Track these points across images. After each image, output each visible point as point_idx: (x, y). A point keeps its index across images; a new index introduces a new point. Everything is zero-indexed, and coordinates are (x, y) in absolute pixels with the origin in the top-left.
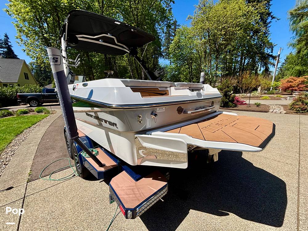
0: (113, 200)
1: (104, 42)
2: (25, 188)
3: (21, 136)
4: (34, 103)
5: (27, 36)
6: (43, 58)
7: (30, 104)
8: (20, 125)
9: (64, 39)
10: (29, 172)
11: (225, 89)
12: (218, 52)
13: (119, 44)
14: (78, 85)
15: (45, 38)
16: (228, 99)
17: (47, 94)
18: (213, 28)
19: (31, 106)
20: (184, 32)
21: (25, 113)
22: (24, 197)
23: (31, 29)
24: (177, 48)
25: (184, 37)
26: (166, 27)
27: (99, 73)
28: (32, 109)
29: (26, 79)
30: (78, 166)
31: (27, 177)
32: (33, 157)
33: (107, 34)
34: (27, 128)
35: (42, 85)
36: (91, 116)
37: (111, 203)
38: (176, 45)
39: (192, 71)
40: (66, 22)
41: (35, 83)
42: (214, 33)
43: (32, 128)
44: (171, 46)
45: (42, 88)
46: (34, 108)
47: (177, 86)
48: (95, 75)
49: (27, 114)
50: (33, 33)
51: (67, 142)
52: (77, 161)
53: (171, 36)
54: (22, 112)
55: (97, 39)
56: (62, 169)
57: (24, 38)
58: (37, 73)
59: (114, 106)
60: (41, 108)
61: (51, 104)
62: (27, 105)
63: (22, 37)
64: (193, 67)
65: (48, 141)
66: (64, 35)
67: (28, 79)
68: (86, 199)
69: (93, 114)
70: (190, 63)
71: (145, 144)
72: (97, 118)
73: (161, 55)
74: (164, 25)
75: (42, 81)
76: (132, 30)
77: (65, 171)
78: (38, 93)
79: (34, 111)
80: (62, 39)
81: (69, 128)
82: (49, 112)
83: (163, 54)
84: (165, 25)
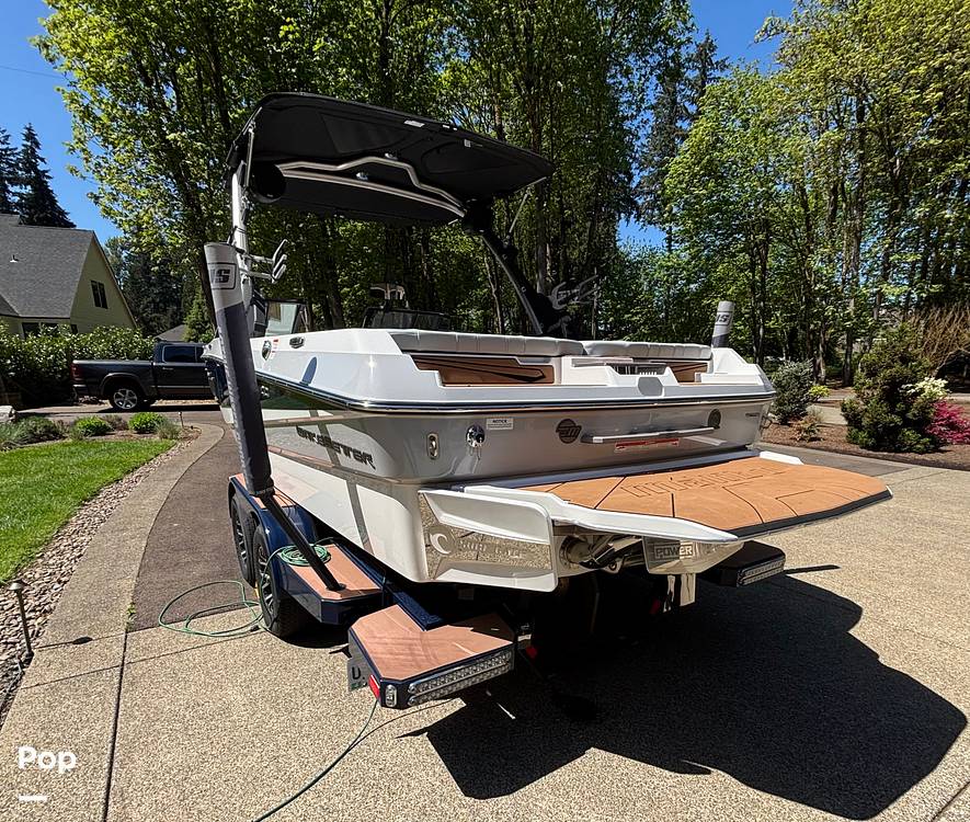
0: (359, 680)
1: (371, 179)
2: (122, 644)
3: (94, 507)
4: (126, 397)
5: (105, 140)
6: (159, 228)
7: (112, 403)
8: (88, 472)
9: (242, 183)
10: (129, 606)
11: (889, 366)
12: (899, 188)
13: (425, 187)
14: (276, 341)
15: (169, 147)
16: (902, 414)
17: (168, 364)
18: (883, 75)
19: (116, 409)
20: (741, 99)
21: (100, 431)
22: (123, 665)
23: (120, 113)
24: (704, 175)
25: (738, 123)
26: (658, 77)
27: (361, 287)
28: (120, 420)
29: (97, 304)
30: (269, 600)
31: (123, 617)
32: (135, 568)
33: (383, 157)
34: (110, 483)
35: (149, 331)
36: (311, 436)
37: (353, 687)
38: (699, 163)
39: (763, 280)
40: (251, 130)
41: (128, 322)
42: (887, 98)
43: (124, 484)
44: (677, 165)
45: (150, 342)
46: (126, 417)
47: (592, 353)
48: (347, 294)
49: (105, 434)
50: (130, 126)
51: (236, 527)
52: (266, 585)
53: (681, 118)
54: (90, 427)
55: (350, 173)
56: (221, 610)
57: (96, 148)
58: (133, 280)
59: (366, 405)
60: (148, 415)
61: (180, 403)
62: (101, 403)
63: (89, 146)
64: (771, 262)
65: (176, 528)
66: (240, 167)
67: (105, 306)
68: (287, 689)
69: (315, 430)
70: (756, 245)
71: (446, 518)
72: (326, 441)
73: (628, 205)
74: (648, 70)
75: (149, 314)
76: (467, 143)
77: (228, 614)
78: (137, 362)
79: (125, 427)
80: (235, 179)
81: (250, 464)
82: (174, 434)
83: (640, 202)
84: (653, 69)
